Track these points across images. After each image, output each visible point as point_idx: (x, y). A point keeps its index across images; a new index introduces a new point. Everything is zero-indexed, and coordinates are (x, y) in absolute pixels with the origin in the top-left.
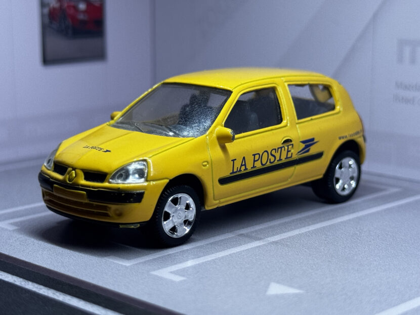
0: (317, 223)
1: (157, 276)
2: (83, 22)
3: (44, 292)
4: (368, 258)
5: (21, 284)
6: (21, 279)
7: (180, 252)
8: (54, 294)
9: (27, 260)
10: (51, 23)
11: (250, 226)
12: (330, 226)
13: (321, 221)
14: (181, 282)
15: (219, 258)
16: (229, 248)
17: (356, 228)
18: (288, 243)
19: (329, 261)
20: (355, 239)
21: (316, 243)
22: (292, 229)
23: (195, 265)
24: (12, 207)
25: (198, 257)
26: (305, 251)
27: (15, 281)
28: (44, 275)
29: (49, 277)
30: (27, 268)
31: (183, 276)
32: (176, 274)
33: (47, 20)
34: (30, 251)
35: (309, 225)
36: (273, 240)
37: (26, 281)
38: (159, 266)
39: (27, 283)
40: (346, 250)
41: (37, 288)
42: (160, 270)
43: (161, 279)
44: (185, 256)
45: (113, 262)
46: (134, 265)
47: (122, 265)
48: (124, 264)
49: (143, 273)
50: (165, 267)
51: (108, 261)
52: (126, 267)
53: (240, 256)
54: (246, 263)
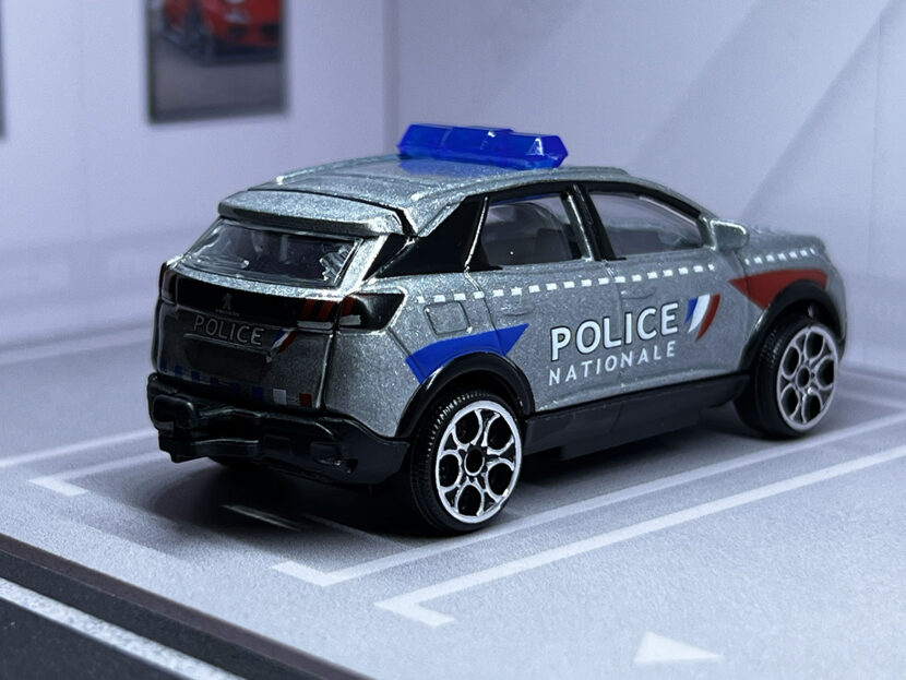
0: (750, 489)
1: (389, 612)
2: (238, 29)
3: (135, 648)
4: (868, 577)
5: (84, 627)
6: (86, 617)
7: (444, 554)
8: (157, 653)
9: (102, 570)
10: (168, 28)
11: (599, 495)
12: (777, 495)
13: (759, 486)
14: (443, 627)
15: (528, 570)
16: (553, 548)
17: (838, 503)
18: (685, 537)
19: (779, 583)
20: (835, 530)
21: (746, 539)
22: (693, 505)
23: (474, 587)
24: (74, 440)
25: (482, 569)
26: (723, 557)
27: (72, 621)
28: (137, 608)
29: (147, 611)
30: (99, 590)
31: (449, 613)
32: (430, 608)
33: (159, 25)
34: (110, 548)
35: (732, 494)
36: (651, 530)
37: (97, 621)
38: (395, 589)
39: (98, 626)
40: (817, 557)
41: (120, 637)
42: (396, 598)
43: (398, 619)
44: (452, 565)
45: (292, 577)
46: (339, 583)
47: (311, 585)
48: (315, 583)
49: (359, 603)
50: (407, 592)
51: (282, 574)
52: (321, 590)
53: (575, 566)
54: (589, 583)
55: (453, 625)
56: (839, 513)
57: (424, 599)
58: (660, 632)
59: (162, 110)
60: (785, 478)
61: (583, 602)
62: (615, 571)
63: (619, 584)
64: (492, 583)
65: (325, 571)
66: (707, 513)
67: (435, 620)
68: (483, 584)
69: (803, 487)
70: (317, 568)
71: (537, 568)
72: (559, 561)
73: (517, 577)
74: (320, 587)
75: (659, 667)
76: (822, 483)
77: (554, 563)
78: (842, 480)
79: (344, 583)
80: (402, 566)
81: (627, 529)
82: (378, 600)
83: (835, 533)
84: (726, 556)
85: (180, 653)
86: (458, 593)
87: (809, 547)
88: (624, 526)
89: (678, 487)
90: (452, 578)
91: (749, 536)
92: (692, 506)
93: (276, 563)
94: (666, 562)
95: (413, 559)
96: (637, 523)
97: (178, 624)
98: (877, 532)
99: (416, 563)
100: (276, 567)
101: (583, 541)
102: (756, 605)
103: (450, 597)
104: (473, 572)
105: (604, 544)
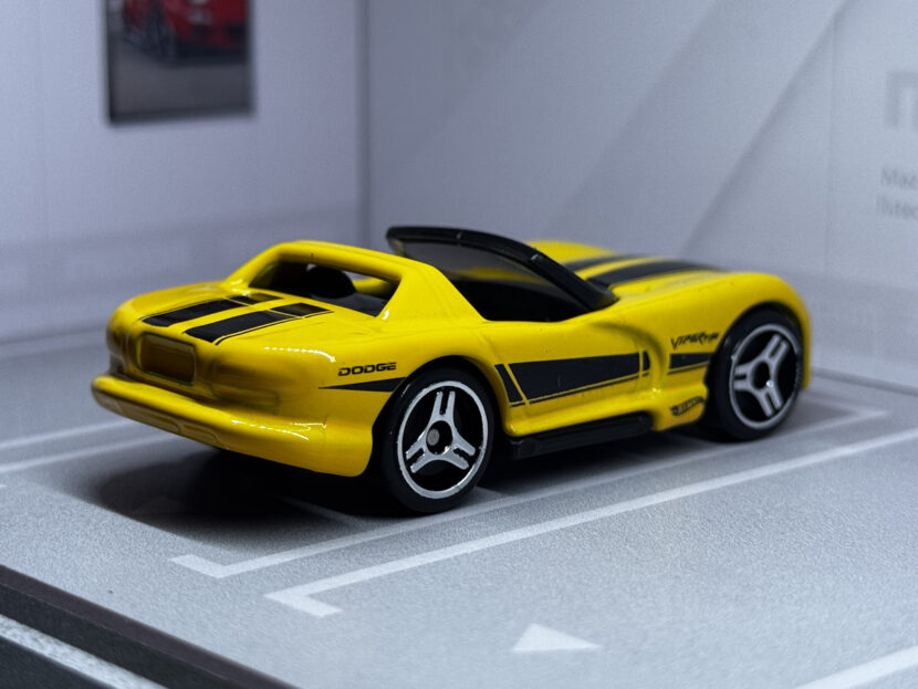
2: (201, 30)
10: (128, 30)
14: (328, 618)
16: (458, 543)
18: (596, 533)
23: (370, 580)
26: (629, 553)
28: (26, 598)
29: (35, 601)
31: (336, 604)
32: (321, 600)
33: (119, 26)
35: (654, 492)
36: (564, 526)
38: (289, 581)
42: (289, 591)
44: (353, 558)
45: (189, 570)
46: (234, 576)
47: (206, 577)
48: (211, 575)
49: (248, 595)
50: (301, 584)
51: (180, 567)
52: (215, 582)
53: (476, 560)
54: (487, 577)
55: (337, 615)
56: (759, 511)
57: (317, 590)
58: (548, 624)
59: (120, 111)
60: (713, 477)
61: (476, 594)
62: (515, 565)
63: (516, 577)
64: (390, 575)
65: (223, 564)
66: (622, 511)
67: (322, 610)
68: (379, 577)
69: (729, 487)
70: (215, 561)
71: (437, 563)
72: (461, 556)
73: (415, 571)
74: (213, 578)
75: (535, 657)
76: (750, 483)
77: (456, 558)
78: (771, 479)
79: (239, 575)
80: (302, 560)
81: (538, 525)
82: (270, 592)
83: (748, 530)
84: (633, 551)
85: (59, 642)
86: (352, 585)
87: (719, 543)
88: (536, 522)
89: (602, 485)
90: (351, 570)
91: (661, 532)
92: (611, 504)
93: (176, 555)
94: (570, 557)
95: (315, 553)
96: (551, 519)
97: (65, 613)
98: (791, 529)
99: (317, 556)
100: (175, 560)
101: (492, 537)
102: (650, 598)
103: (344, 587)
104: (370, 565)
105: (511, 540)
